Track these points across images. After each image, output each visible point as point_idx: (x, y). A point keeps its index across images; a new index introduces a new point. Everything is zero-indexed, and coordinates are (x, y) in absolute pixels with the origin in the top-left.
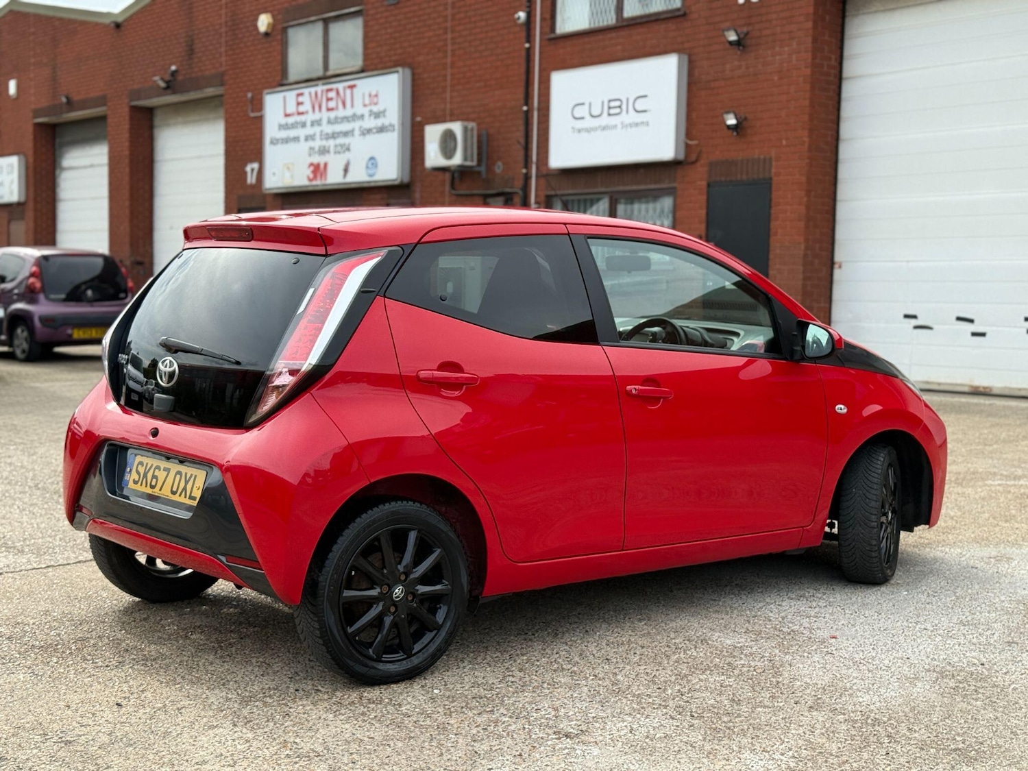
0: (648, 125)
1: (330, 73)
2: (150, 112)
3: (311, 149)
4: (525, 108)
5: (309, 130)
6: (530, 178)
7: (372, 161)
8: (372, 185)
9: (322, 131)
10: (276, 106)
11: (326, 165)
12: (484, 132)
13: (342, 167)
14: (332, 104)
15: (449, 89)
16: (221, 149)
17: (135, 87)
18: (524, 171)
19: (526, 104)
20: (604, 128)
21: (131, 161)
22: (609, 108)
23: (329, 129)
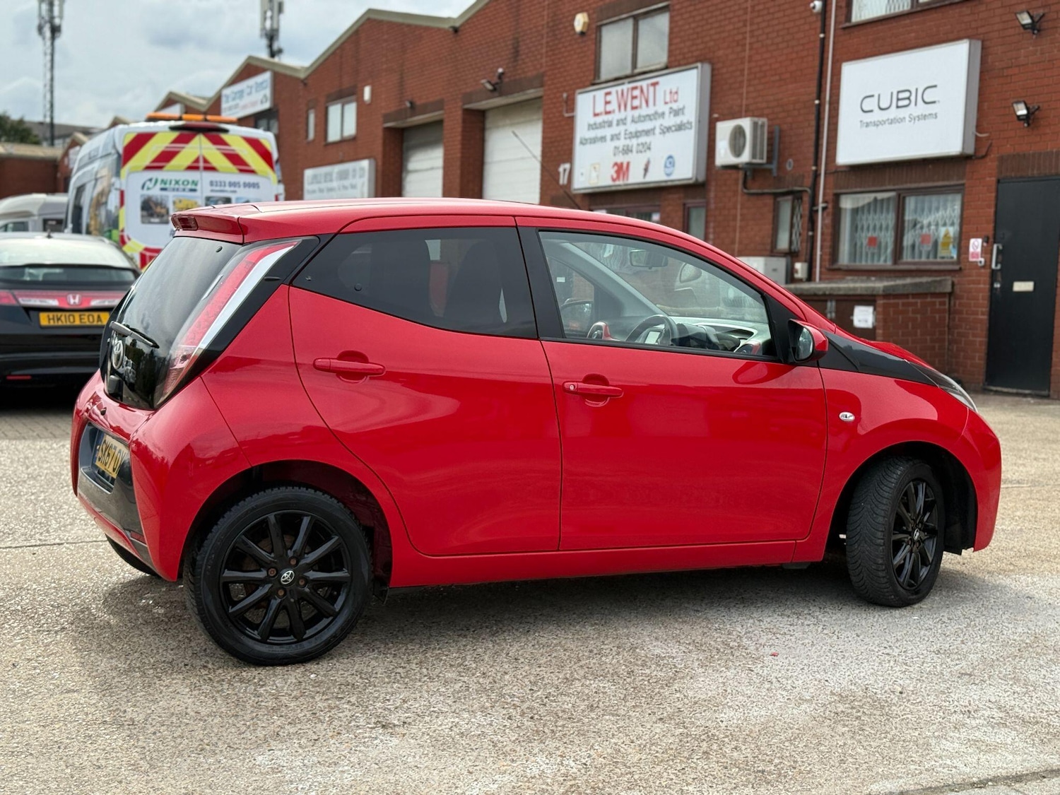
0: (936, 117)
1: (637, 71)
2: (482, 114)
3: (616, 148)
4: (817, 102)
5: (615, 130)
6: (820, 175)
7: (670, 160)
8: (669, 184)
9: (626, 130)
10: (587, 105)
11: (628, 164)
12: (777, 129)
13: (643, 167)
14: (636, 103)
15: (745, 84)
16: (537, 150)
17: (468, 90)
18: (814, 168)
19: (819, 98)
20: (892, 122)
21: (462, 164)
22: (898, 99)
23: (632, 128)
